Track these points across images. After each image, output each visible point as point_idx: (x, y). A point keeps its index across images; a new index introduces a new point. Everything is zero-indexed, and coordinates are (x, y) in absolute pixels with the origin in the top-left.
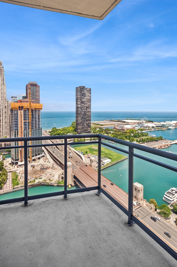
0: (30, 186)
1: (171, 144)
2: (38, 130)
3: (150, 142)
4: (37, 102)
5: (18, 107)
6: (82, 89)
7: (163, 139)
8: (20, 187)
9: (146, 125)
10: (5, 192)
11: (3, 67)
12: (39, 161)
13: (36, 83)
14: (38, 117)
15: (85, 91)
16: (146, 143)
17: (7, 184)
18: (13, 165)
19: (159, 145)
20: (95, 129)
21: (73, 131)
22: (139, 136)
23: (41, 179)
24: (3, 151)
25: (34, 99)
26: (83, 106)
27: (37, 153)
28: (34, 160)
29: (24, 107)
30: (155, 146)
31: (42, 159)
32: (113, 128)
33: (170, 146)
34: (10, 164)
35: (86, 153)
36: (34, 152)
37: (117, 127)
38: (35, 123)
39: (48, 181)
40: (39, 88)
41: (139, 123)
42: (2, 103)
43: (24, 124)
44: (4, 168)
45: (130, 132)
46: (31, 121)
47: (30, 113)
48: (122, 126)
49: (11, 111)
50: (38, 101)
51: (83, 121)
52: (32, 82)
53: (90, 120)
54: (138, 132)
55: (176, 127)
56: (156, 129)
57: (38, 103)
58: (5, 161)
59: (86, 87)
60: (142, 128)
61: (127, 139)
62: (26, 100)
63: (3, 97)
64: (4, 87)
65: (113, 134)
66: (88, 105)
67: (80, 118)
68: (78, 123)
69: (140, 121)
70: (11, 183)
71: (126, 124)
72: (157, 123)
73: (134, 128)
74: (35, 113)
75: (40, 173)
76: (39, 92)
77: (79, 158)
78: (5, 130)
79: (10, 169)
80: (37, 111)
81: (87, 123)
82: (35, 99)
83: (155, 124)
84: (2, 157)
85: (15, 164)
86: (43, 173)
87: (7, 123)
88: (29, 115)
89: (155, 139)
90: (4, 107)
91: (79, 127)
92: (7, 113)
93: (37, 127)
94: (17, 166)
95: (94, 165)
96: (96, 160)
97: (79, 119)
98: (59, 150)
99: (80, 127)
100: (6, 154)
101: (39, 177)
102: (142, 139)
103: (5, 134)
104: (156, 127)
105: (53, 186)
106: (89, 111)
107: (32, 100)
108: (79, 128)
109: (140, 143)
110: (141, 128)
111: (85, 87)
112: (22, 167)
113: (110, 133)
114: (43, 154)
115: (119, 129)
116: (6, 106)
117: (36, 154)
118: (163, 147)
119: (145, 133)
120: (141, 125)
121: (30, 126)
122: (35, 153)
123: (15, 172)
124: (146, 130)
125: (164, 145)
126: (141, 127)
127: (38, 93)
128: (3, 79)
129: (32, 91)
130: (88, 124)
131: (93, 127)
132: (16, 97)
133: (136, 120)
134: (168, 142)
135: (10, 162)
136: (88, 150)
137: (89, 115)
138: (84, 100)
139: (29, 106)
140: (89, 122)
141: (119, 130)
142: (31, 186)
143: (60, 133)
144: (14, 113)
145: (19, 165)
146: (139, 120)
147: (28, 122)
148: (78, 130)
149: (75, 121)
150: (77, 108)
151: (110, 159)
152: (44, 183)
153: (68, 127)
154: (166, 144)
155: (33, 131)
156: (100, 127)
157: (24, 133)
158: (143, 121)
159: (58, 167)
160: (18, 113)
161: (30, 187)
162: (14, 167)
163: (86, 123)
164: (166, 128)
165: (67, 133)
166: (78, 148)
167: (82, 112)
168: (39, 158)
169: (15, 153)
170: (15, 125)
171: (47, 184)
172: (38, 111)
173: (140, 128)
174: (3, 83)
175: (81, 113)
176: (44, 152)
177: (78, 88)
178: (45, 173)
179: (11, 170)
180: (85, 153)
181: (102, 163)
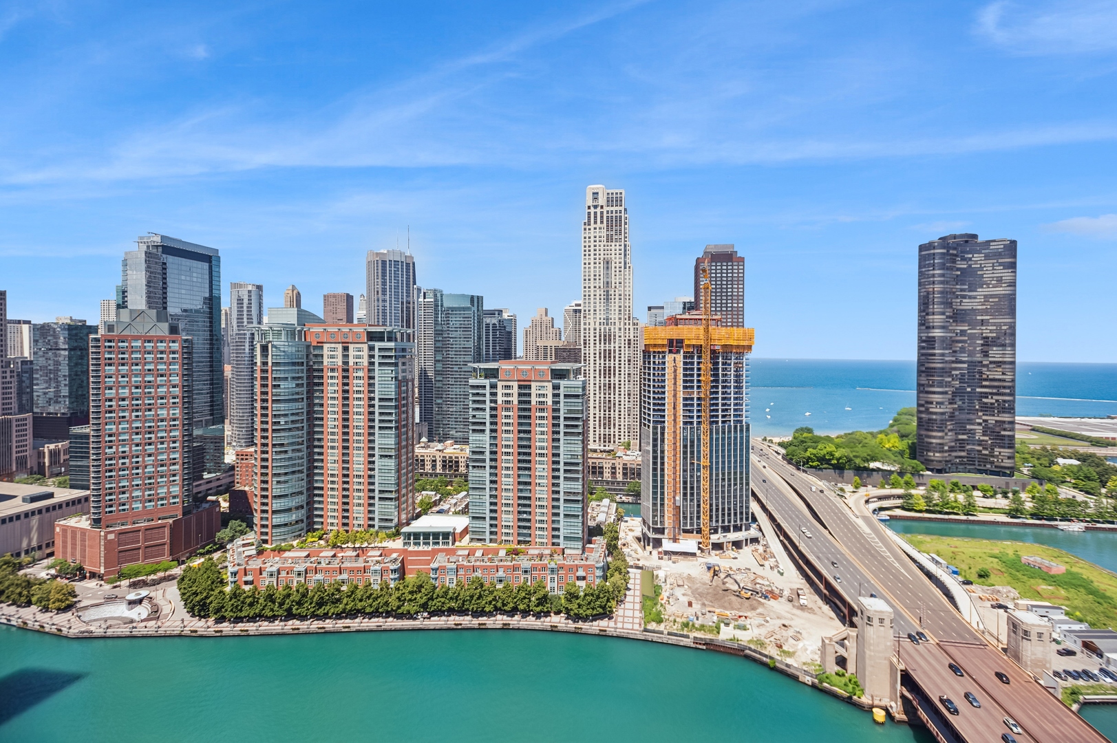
0: (700, 644)
2: (736, 431)
4: (732, 322)
5: (665, 342)
6: (955, 249)
8: (666, 632)
10: (619, 632)
11: (625, 210)
12: (736, 555)
13: (729, 250)
14: (736, 381)
15: (977, 257)
17: (628, 605)
18: (647, 547)
20: (1045, 461)
21: (902, 453)
23: (744, 632)
24: (620, 490)
25: (721, 311)
26: (963, 333)
27: (729, 522)
28: (718, 546)
29: (686, 342)
31: (747, 550)
34: (639, 539)
35: (980, 576)
36: (717, 516)
38: (723, 405)
39: (772, 651)
40: (743, 265)
42: (620, 329)
43: (685, 405)
44: (619, 547)
46: (708, 393)
47: (707, 365)
49: (644, 356)
50: (738, 318)
51: (960, 409)
52: (716, 246)
53: (1011, 410)
57: (738, 326)
58: (623, 523)
59: (981, 239)
62: (694, 314)
63: (622, 309)
64: (627, 277)
66: (998, 331)
67: (946, 393)
68: (929, 419)
70: (638, 606)
74: (723, 364)
75: (741, 604)
76: (741, 280)
77: (938, 592)
78: (626, 420)
79: (638, 556)
80: (733, 358)
81: (985, 421)
82: (727, 311)
84: (616, 512)
85: (651, 544)
86: (754, 609)
87: (632, 397)
88: (702, 372)
90: (627, 342)
91: (935, 437)
92: (632, 363)
93: (732, 419)
94: (659, 553)
95: (1040, 656)
96: (1055, 636)
97: (937, 398)
98: (826, 528)
99: (942, 438)
100: (627, 501)
101: (736, 620)
103: (626, 434)
105: (794, 678)
106: (1005, 363)
107: (716, 315)
108: (934, 441)
111: (975, 236)
112: (674, 562)
114: (753, 532)
116: (632, 337)
117: (726, 524)
121: (703, 414)
122: (723, 521)
123: (650, 575)
127: (738, 288)
128: (625, 251)
129: (716, 281)
130: (997, 429)
131: (1032, 447)
132: (662, 308)
135: (639, 534)
136: (991, 564)
137: (1000, 380)
138: (967, 304)
139: (702, 337)
140: (1006, 417)
142: (704, 644)
143: (831, 454)
144: (654, 362)
145: (666, 553)
147: (699, 399)
148: (928, 451)
149: (916, 406)
150: (926, 344)
152: (755, 651)
153: (871, 433)
155: (717, 433)
156: (1082, 450)
157: (685, 439)
159: (820, 602)
160: (664, 363)
161: (700, 647)
162: (651, 552)
163: (980, 424)
165: (868, 461)
166: (928, 538)
167: (953, 362)
168: (737, 544)
169: (655, 505)
170: (654, 404)
171: (768, 660)
172: (737, 359)
174: (625, 263)
175: (946, 372)
176: (759, 525)
177: (934, 248)
178: (760, 610)
179: (639, 560)
180: (973, 577)
181: (1104, 666)
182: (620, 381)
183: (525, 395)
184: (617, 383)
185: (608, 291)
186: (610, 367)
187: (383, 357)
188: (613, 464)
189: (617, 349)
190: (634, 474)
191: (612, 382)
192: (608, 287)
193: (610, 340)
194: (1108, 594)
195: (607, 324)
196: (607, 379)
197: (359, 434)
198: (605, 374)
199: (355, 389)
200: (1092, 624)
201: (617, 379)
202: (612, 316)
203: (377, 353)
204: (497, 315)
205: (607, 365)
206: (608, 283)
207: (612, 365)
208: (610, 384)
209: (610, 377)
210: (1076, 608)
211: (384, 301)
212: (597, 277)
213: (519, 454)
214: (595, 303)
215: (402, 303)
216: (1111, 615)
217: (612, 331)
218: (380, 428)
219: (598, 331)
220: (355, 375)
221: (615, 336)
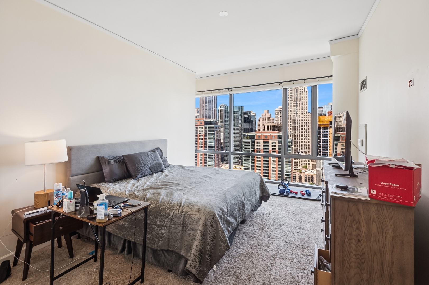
5: (328, 123)
42: (302, 118)
63: (303, 109)
64: (305, 95)
87: (307, 146)
90: (305, 123)
92: (307, 132)
116: (307, 121)
132: (322, 108)
144: (322, 132)
182: (302, 140)
183: (266, 146)
184: (301, 141)
185: (297, 102)
186: (297, 134)
187: (210, 131)
188: (301, 175)
189: (301, 126)
190: (310, 180)
191: (298, 140)
192: (297, 100)
193: (297, 122)
195: (296, 116)
196: (296, 139)
197: (201, 160)
198: (295, 137)
199: (200, 143)
201: (301, 139)
202: (299, 112)
203: (208, 129)
204: (248, 114)
205: (296, 133)
206: (297, 98)
207: (299, 133)
208: (297, 141)
209: (297, 138)
211: (206, 110)
212: (292, 96)
213: (264, 170)
214: (291, 107)
215: (213, 110)
217: (299, 118)
218: (208, 158)
219: (292, 119)
220: (200, 138)
221: (300, 121)
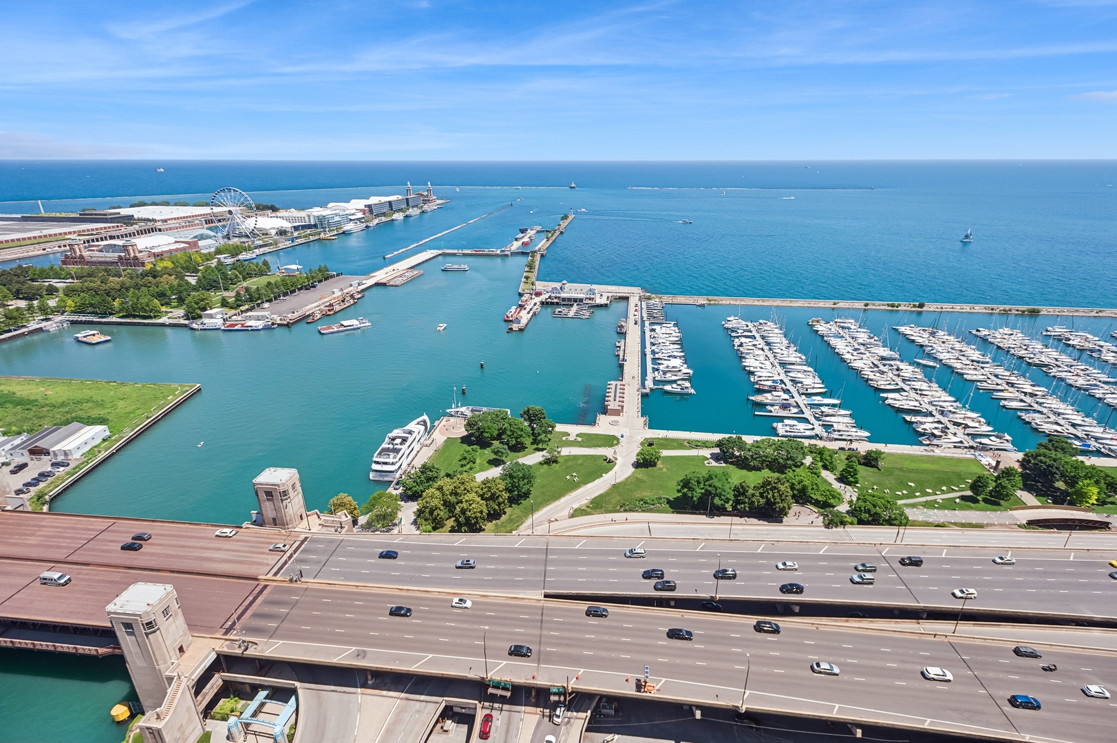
1: (363, 291)
3: (284, 296)
7: (332, 277)
9: (249, 224)
16: (266, 305)
19: (320, 302)
22: (229, 282)
30: (309, 310)
32: (64, 262)
33: (359, 296)
37: (86, 254)
41: (212, 222)
45: (179, 269)
48: (119, 242)
54: (219, 262)
55: (367, 221)
56: (297, 238)
60: (235, 241)
61: (167, 304)
65: (69, 292)
69: (216, 210)
71: (140, 233)
72: (293, 213)
73: (191, 248)
83: (288, 219)
89: (301, 281)
102: (247, 289)
104: (296, 228)
109: (243, 308)
110: (231, 242)
113: (52, 291)
115: (101, 263)
118: (337, 308)
119: (255, 261)
120: (224, 226)
124: (256, 248)
125: (341, 298)
126: (228, 237)
133: (194, 205)
134: (351, 285)
141: (108, 268)
146: (207, 205)
151: (102, 421)
154: (345, 291)
158: (231, 209)
164: (335, 233)
173: (222, 241)
181: (53, 460)
194: (32, 398)
200: (29, 432)
210: (10, 424)
216: (42, 415)
